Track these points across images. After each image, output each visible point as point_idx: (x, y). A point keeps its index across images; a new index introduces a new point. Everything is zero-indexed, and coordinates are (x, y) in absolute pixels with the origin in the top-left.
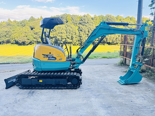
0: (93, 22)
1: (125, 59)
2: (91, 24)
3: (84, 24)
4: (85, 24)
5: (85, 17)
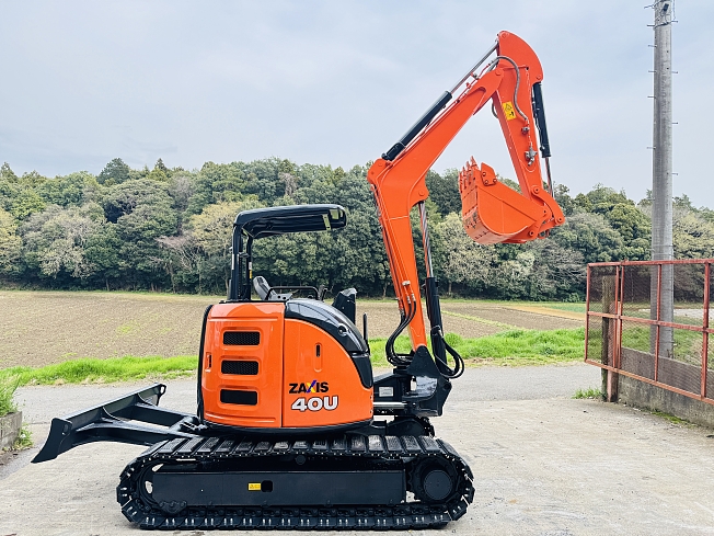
1: (616, 376)
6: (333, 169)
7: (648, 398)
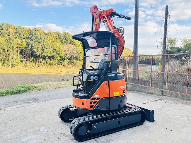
0: (48, 39)
2: (45, 41)
3: (35, 39)
5: (37, 31)
6: (27, 29)
7: (135, 88)
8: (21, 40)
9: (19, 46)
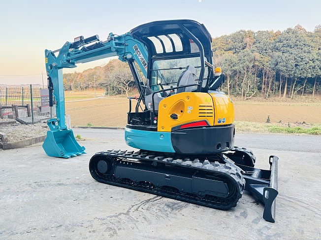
2: (306, 49)
4: (288, 49)
5: (291, 34)
6: (274, 32)
8: (260, 54)
9: (257, 63)
